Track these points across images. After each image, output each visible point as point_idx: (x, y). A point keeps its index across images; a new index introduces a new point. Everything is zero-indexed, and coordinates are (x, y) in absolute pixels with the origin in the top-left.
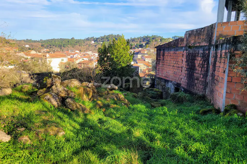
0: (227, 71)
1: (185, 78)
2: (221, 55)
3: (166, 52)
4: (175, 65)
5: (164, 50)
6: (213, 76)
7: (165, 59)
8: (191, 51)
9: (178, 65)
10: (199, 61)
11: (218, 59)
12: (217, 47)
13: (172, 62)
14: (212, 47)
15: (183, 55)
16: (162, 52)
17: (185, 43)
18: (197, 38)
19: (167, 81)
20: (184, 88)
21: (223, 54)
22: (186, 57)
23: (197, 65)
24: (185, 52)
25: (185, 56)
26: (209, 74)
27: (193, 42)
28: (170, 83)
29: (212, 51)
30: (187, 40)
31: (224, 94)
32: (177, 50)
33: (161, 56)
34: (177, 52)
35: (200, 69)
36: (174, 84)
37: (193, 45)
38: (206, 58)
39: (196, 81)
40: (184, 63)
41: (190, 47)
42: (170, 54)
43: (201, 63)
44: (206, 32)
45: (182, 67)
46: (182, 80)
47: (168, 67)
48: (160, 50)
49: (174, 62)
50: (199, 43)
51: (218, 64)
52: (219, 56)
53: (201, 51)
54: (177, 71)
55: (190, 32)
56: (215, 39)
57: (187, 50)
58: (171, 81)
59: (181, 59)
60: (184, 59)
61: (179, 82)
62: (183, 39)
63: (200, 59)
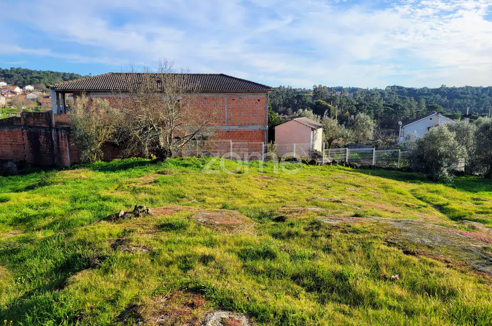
0: (67, 145)
1: (31, 154)
2: (62, 136)
4: (13, 143)
6: (58, 148)
8: (32, 130)
9: (17, 143)
10: (42, 139)
11: (60, 138)
12: (57, 130)
13: (9, 140)
14: (53, 130)
15: (23, 133)
17: (23, 122)
18: (36, 120)
19: (7, 161)
20: (31, 164)
21: (63, 135)
22: (28, 135)
23: (41, 142)
24: (25, 130)
25: (25, 135)
26: (55, 147)
27: (32, 122)
28: (9, 163)
29: (53, 132)
30: (25, 120)
31: (69, 158)
32: (13, 128)
34: (14, 130)
35: (45, 145)
36: (16, 163)
37: (32, 125)
38: (49, 136)
39: (44, 155)
40: (26, 141)
41: (29, 127)
42: (3, 133)
43: (45, 139)
44: (44, 117)
45: (24, 145)
46: (27, 156)
47: (4, 146)
49: (12, 140)
50: (39, 124)
51: (60, 141)
52: (60, 136)
53: (43, 131)
54: (16, 149)
55: (27, 114)
56: (54, 124)
57: (26, 129)
58: (11, 160)
59: (21, 137)
60: (25, 137)
61: (22, 159)
62: (19, 119)
63: (43, 137)
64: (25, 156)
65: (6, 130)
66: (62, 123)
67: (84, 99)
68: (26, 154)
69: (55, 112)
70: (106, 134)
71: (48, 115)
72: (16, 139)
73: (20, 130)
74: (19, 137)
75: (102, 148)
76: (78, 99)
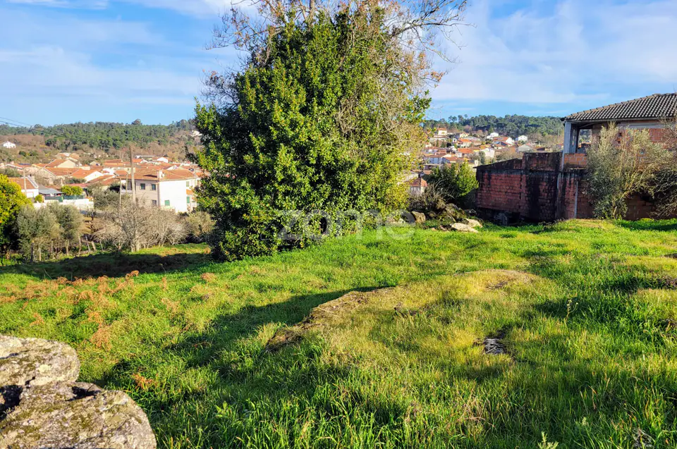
0: (577, 194)
1: (526, 205)
2: (570, 182)
3: (494, 175)
4: (509, 191)
5: (490, 172)
6: (563, 199)
7: (492, 184)
8: (533, 175)
9: (513, 191)
10: (543, 186)
11: (568, 185)
12: (565, 174)
13: (504, 187)
14: (560, 174)
15: (521, 179)
16: (486, 174)
17: (524, 165)
18: (540, 162)
19: (498, 212)
20: (522, 216)
21: (572, 182)
22: (527, 181)
23: (541, 190)
24: (524, 175)
25: (524, 181)
26: (558, 198)
27: (535, 165)
28: (501, 215)
29: (560, 178)
30: (526, 163)
31: (576, 212)
32: (511, 173)
33: (486, 180)
34: (512, 176)
35: (546, 194)
36: (507, 215)
37: (535, 169)
38: (553, 183)
39: (542, 207)
40: (524, 189)
41: (531, 171)
42: (500, 178)
43: (547, 188)
44: (550, 158)
45: (520, 193)
46: (522, 208)
47: (497, 193)
48: (483, 172)
49: (508, 188)
50: (543, 167)
51: (567, 189)
52: (568, 182)
53: (546, 176)
54: (511, 198)
55: (531, 155)
56: (563, 167)
57: (527, 174)
58: (503, 212)
59: (519, 184)
60: (524, 184)
61: (515, 211)
62: (521, 161)
63: (545, 184)
64: (520, 207)
65: (503, 175)
66: (573, 166)
67: (613, 131)
68: (521, 204)
69: (566, 151)
70: (636, 181)
71: (557, 156)
72: (513, 187)
73: (519, 175)
74: (516, 183)
75: (627, 200)
76: (603, 130)
